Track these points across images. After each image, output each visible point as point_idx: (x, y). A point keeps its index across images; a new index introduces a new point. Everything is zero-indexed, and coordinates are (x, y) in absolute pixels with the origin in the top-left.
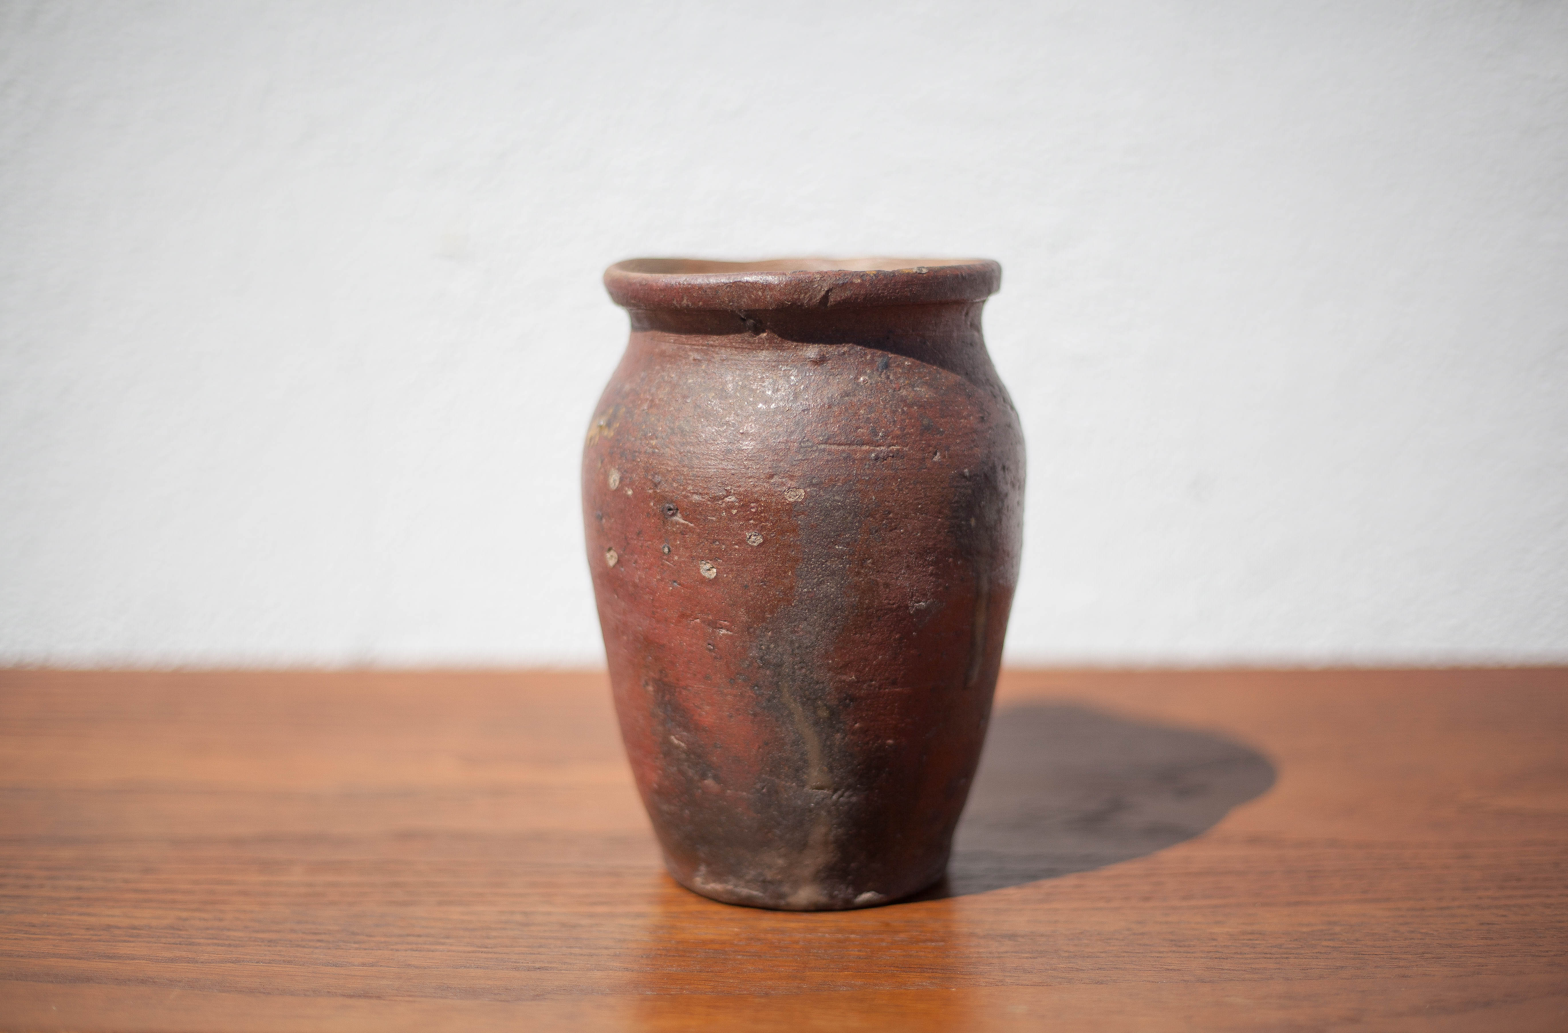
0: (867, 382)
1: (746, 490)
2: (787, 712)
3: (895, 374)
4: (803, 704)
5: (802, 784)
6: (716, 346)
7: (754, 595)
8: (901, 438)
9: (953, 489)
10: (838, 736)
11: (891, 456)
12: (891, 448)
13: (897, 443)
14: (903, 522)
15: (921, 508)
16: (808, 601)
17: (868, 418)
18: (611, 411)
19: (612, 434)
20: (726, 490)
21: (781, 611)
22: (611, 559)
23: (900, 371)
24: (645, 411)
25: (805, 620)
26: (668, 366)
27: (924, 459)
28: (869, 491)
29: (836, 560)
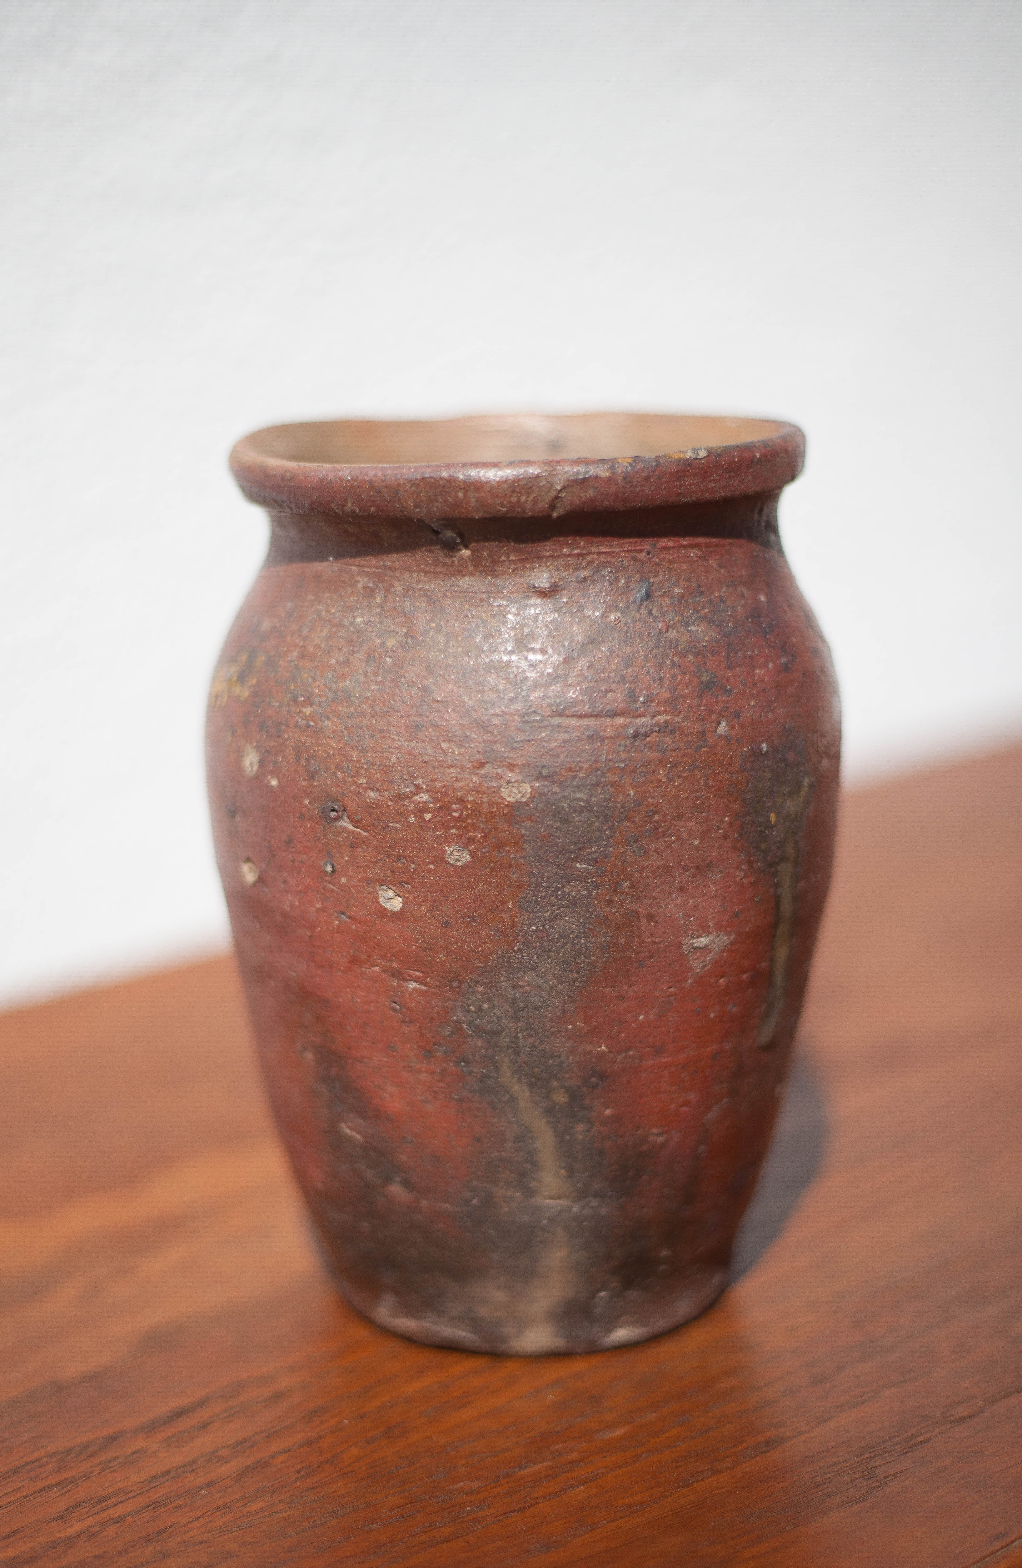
0: (620, 621)
1: (444, 786)
2: (507, 1097)
3: (660, 607)
4: (531, 1085)
5: (530, 1193)
6: (396, 569)
7: (459, 935)
8: (672, 703)
9: (746, 774)
10: (580, 1128)
11: (656, 731)
12: (657, 718)
13: (665, 712)
14: (675, 826)
15: (700, 804)
16: (538, 944)
17: (623, 676)
18: (244, 658)
19: (246, 694)
20: (415, 785)
21: (498, 958)
22: (249, 875)
23: (667, 602)
24: (293, 663)
25: (534, 969)
26: (327, 595)
27: (703, 733)
28: (625, 784)
29: (578, 885)
